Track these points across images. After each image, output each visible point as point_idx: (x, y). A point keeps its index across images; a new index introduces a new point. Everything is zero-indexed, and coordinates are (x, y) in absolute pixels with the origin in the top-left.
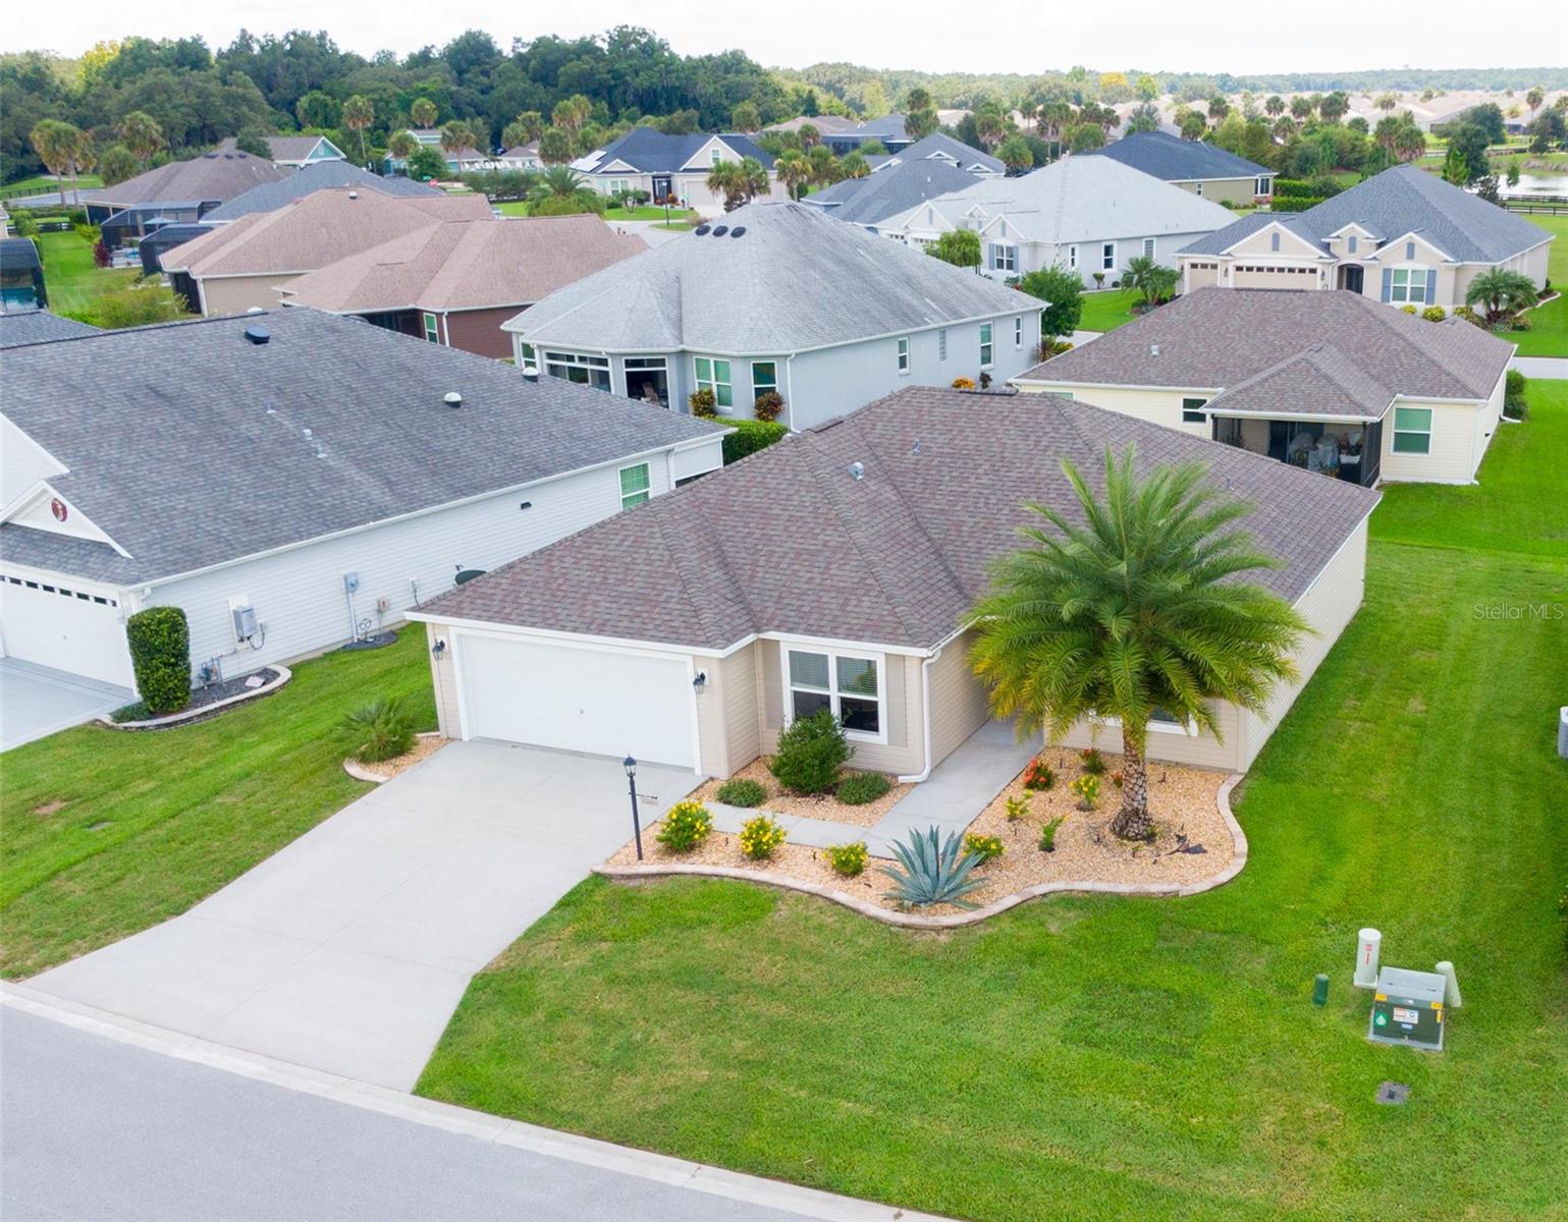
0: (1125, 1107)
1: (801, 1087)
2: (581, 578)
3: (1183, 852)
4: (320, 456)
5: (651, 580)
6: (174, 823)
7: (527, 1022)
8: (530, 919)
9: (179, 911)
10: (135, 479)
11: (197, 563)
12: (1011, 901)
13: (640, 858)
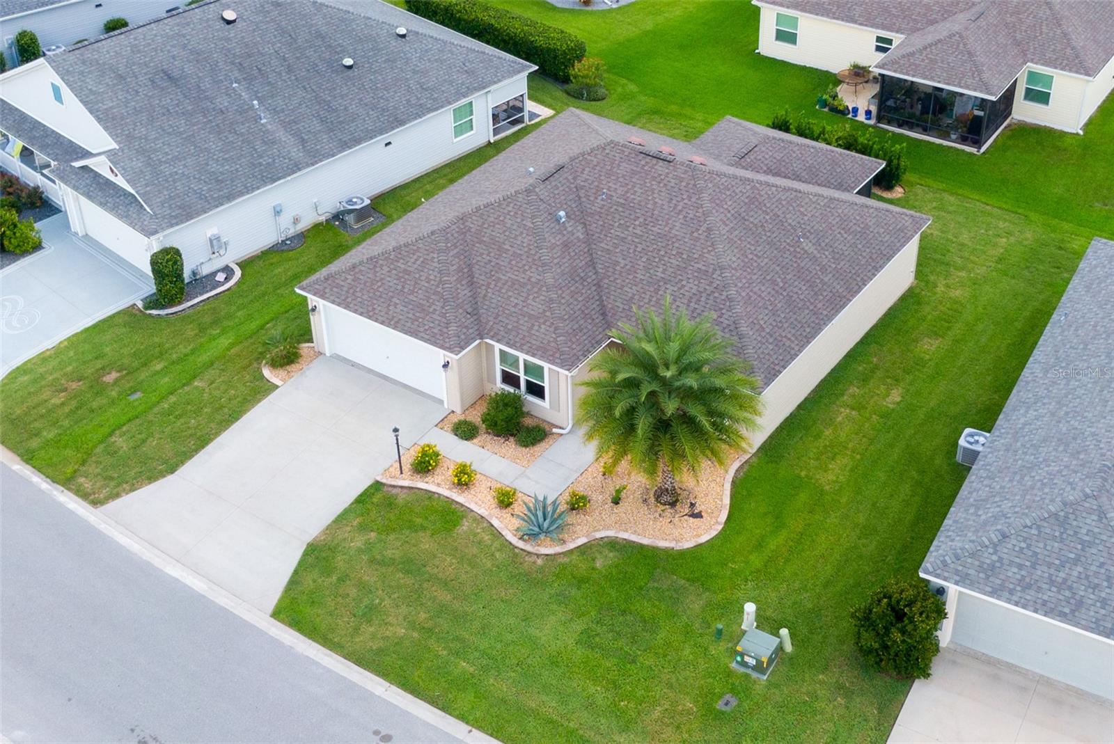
0: (592, 690)
1: (444, 649)
2: (391, 284)
3: (690, 516)
4: (262, 122)
5: (427, 294)
6: (173, 399)
7: (328, 580)
8: (339, 509)
9: (172, 471)
10: (155, 151)
11: (189, 217)
12: (582, 541)
13: (402, 473)
